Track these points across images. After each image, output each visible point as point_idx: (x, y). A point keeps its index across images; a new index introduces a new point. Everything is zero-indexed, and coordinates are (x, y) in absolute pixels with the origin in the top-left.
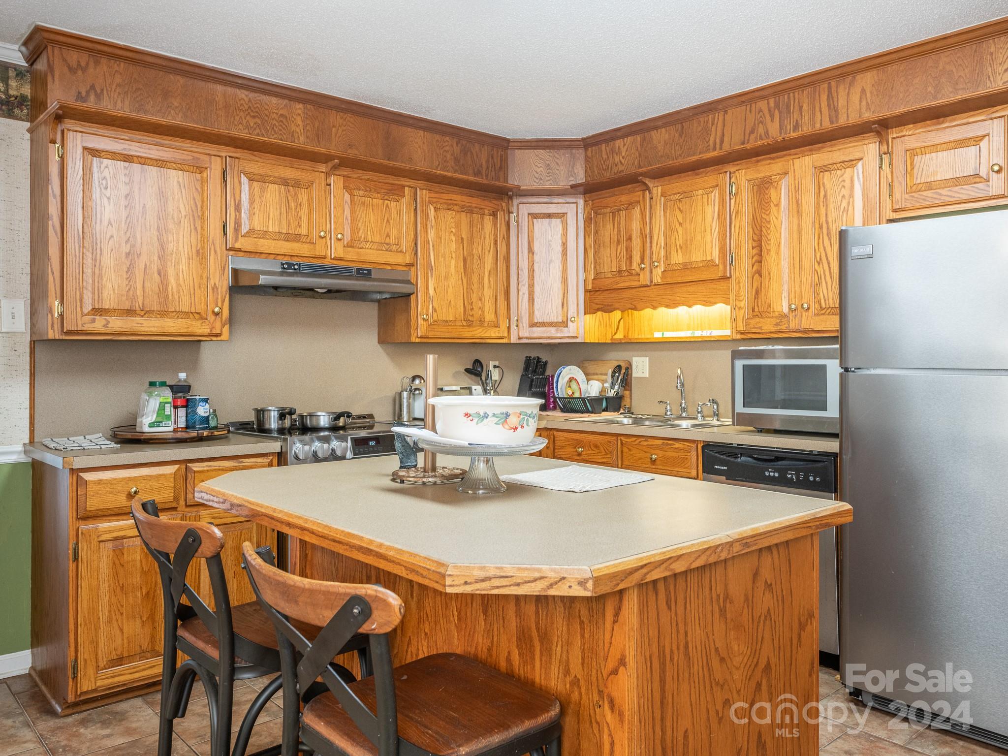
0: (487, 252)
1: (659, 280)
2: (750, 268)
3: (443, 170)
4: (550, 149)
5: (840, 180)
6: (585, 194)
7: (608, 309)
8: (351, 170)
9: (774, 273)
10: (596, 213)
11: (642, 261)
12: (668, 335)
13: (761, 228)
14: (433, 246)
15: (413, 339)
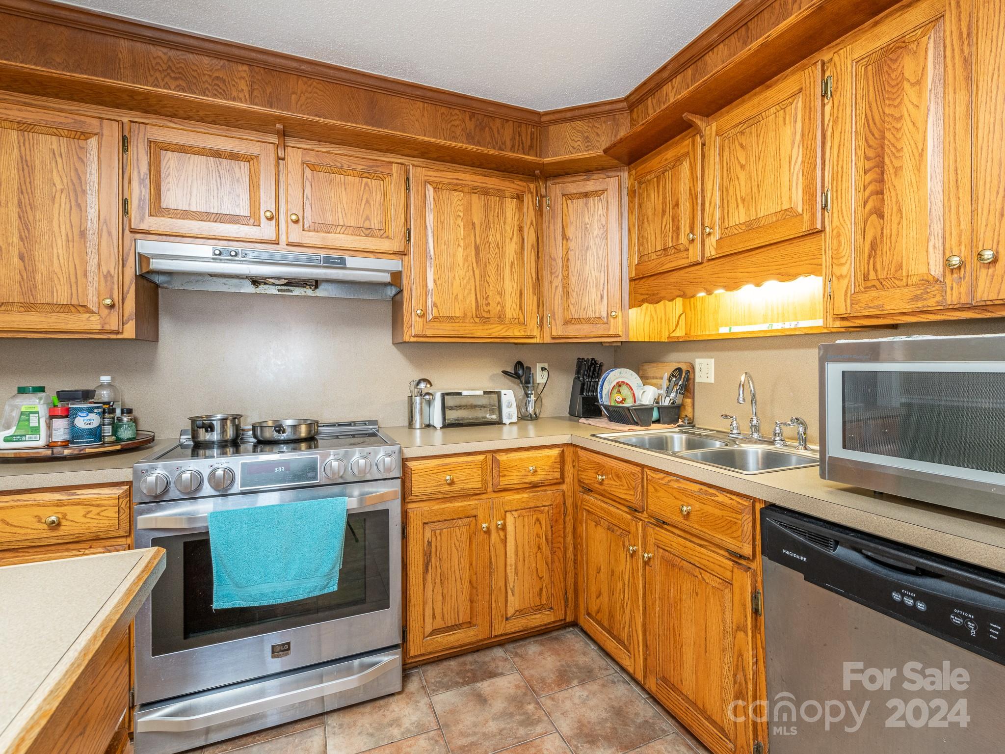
0: (508, 240)
1: (713, 253)
2: (860, 208)
6: (629, 163)
7: (653, 299)
8: (316, 143)
10: (639, 183)
11: (692, 230)
12: (736, 329)
13: (882, 132)
14: (433, 232)
15: (407, 338)
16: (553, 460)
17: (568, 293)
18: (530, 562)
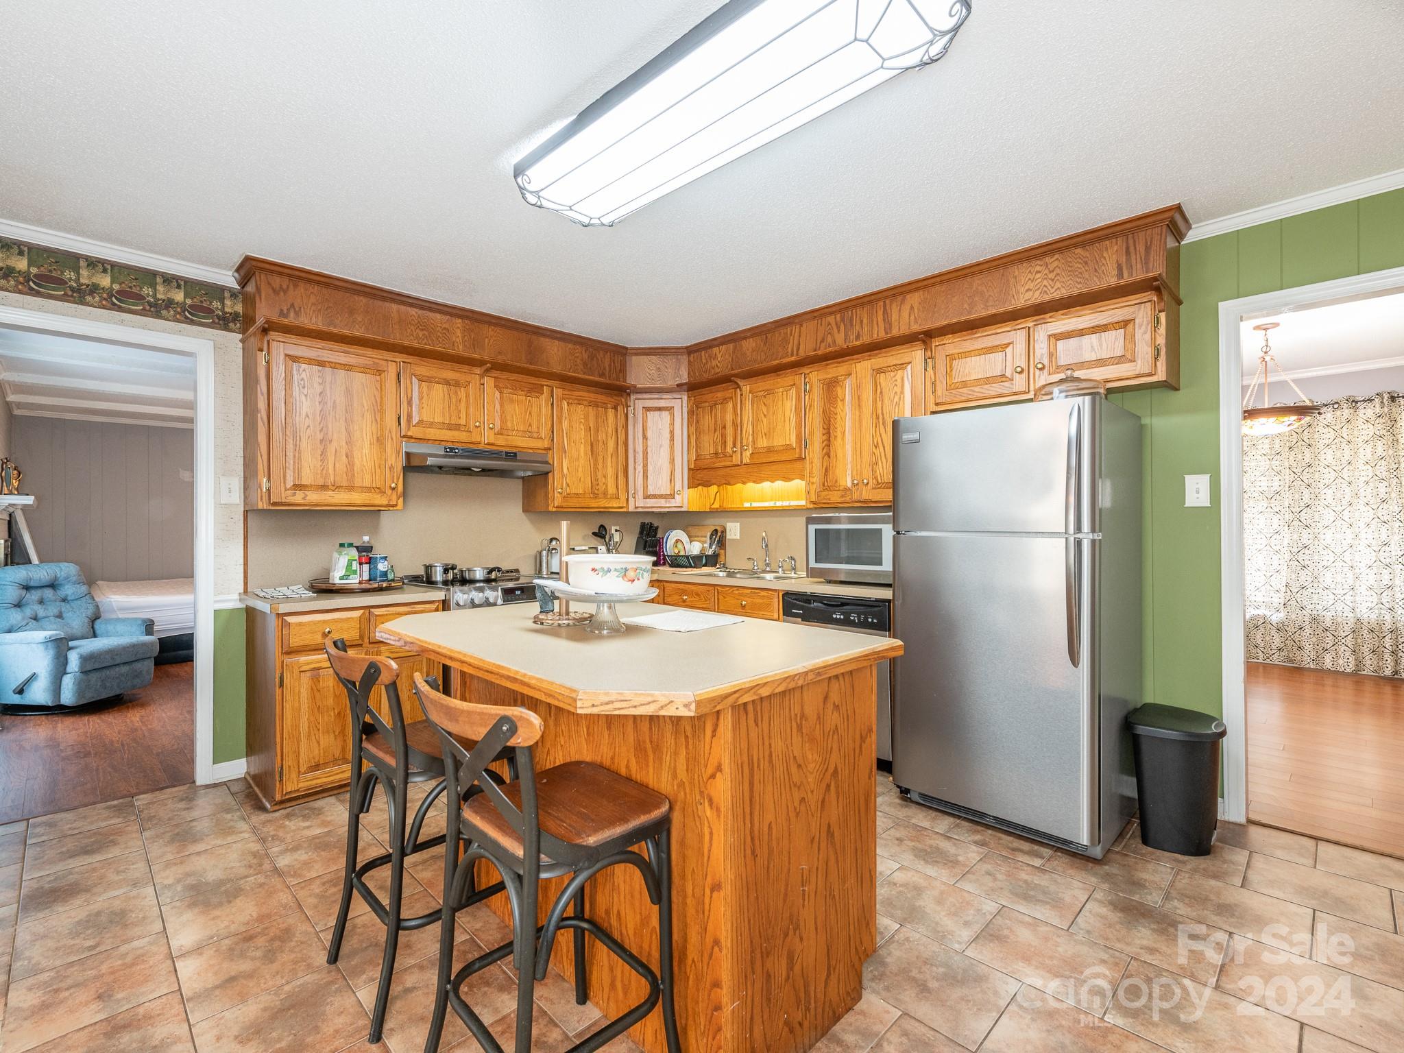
0: (609, 439)
1: (748, 461)
2: (821, 451)
3: (574, 372)
4: (660, 355)
5: (893, 380)
6: (688, 391)
7: (707, 484)
9: (840, 455)
10: (696, 406)
11: (734, 446)
12: (755, 504)
13: (829, 418)
14: (567, 433)
15: (551, 509)
17: (647, 476)
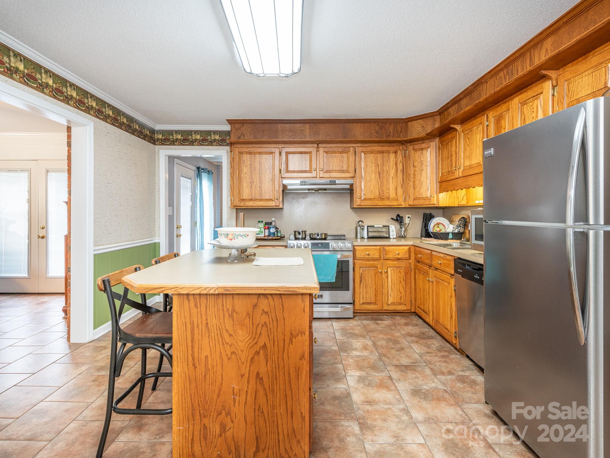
0: (391, 169)
1: (461, 175)
3: (370, 138)
4: (424, 119)
5: (532, 108)
6: (439, 136)
8: (327, 144)
11: (456, 166)
14: (364, 169)
15: (355, 206)
16: (406, 250)
17: (415, 188)
18: (397, 286)
